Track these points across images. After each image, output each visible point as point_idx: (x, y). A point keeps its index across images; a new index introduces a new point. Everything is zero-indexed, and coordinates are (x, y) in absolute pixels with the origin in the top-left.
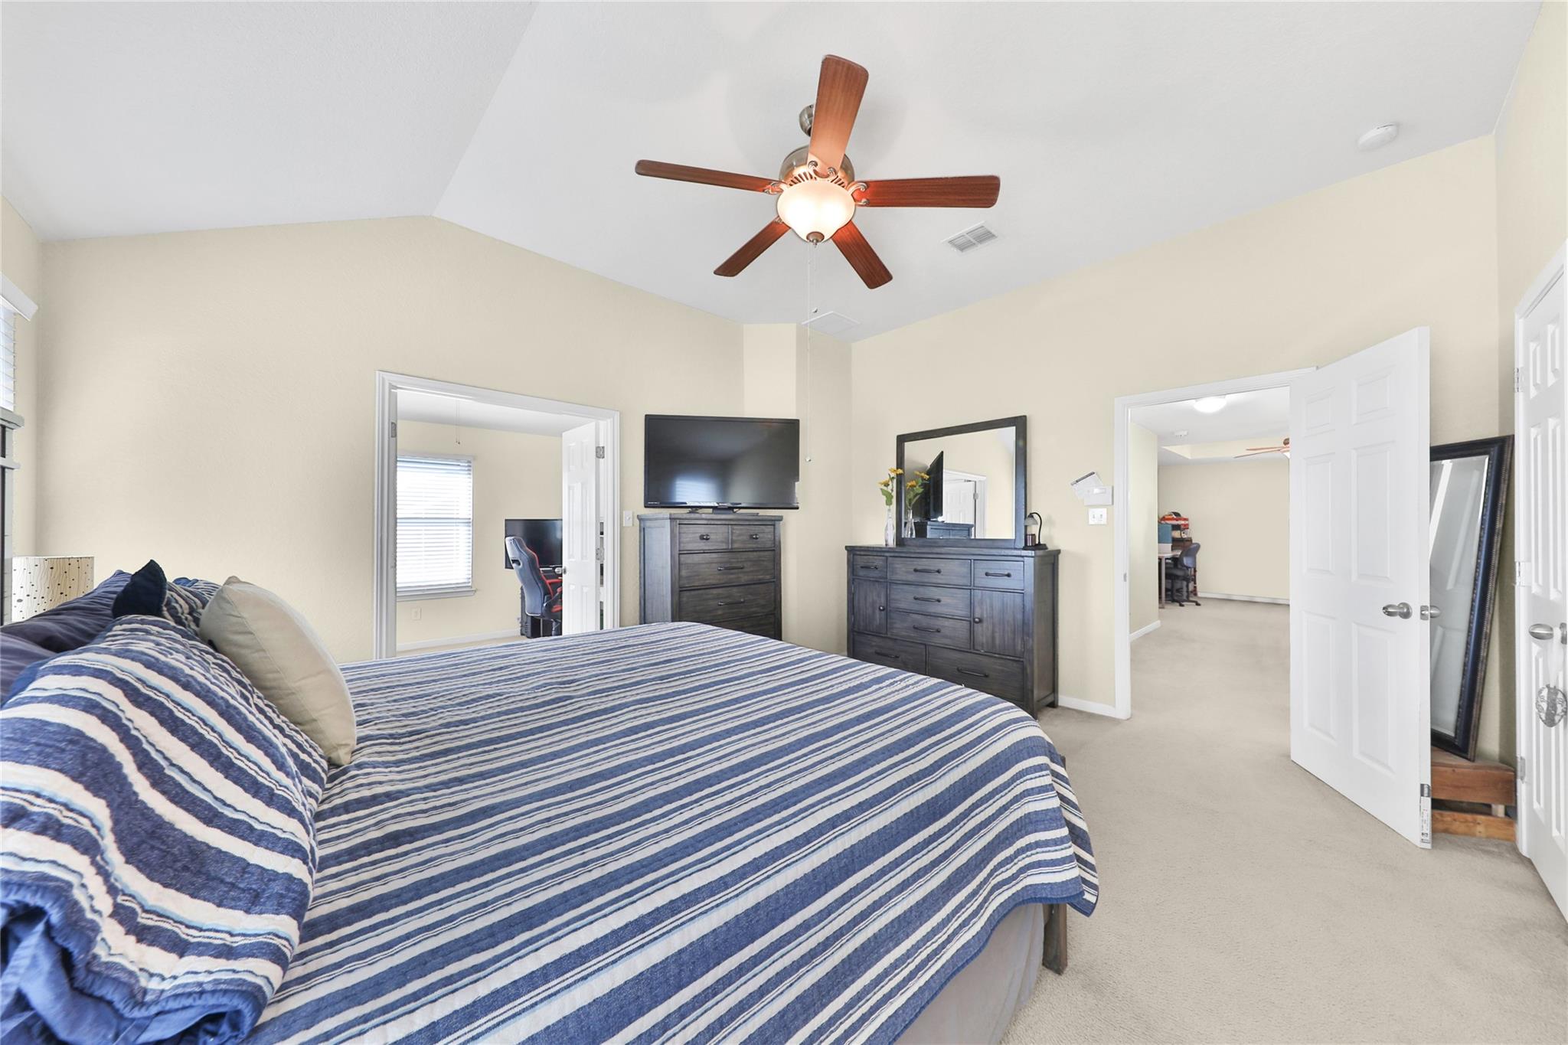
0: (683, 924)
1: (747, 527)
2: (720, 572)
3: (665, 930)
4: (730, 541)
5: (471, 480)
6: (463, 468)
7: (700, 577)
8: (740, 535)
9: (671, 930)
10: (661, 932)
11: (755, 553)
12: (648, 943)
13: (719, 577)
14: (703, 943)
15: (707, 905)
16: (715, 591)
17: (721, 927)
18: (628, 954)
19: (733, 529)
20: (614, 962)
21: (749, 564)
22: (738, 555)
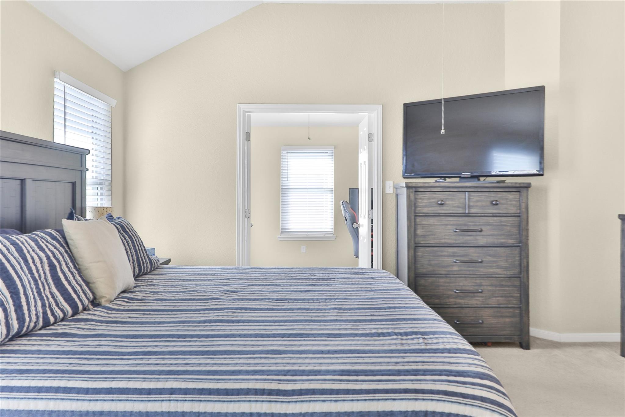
0: (57, 399)
1: (487, 194)
2: (455, 233)
3: (48, 397)
4: (467, 207)
5: (333, 162)
6: (330, 155)
7: (436, 236)
8: (477, 201)
9: (51, 399)
10: (46, 397)
11: (495, 218)
12: (38, 399)
13: (454, 237)
14: (65, 414)
15: (73, 396)
16: (450, 250)
17: (77, 412)
18: (28, 398)
19: (469, 196)
20: (22, 398)
21: (488, 227)
22: (476, 219)
